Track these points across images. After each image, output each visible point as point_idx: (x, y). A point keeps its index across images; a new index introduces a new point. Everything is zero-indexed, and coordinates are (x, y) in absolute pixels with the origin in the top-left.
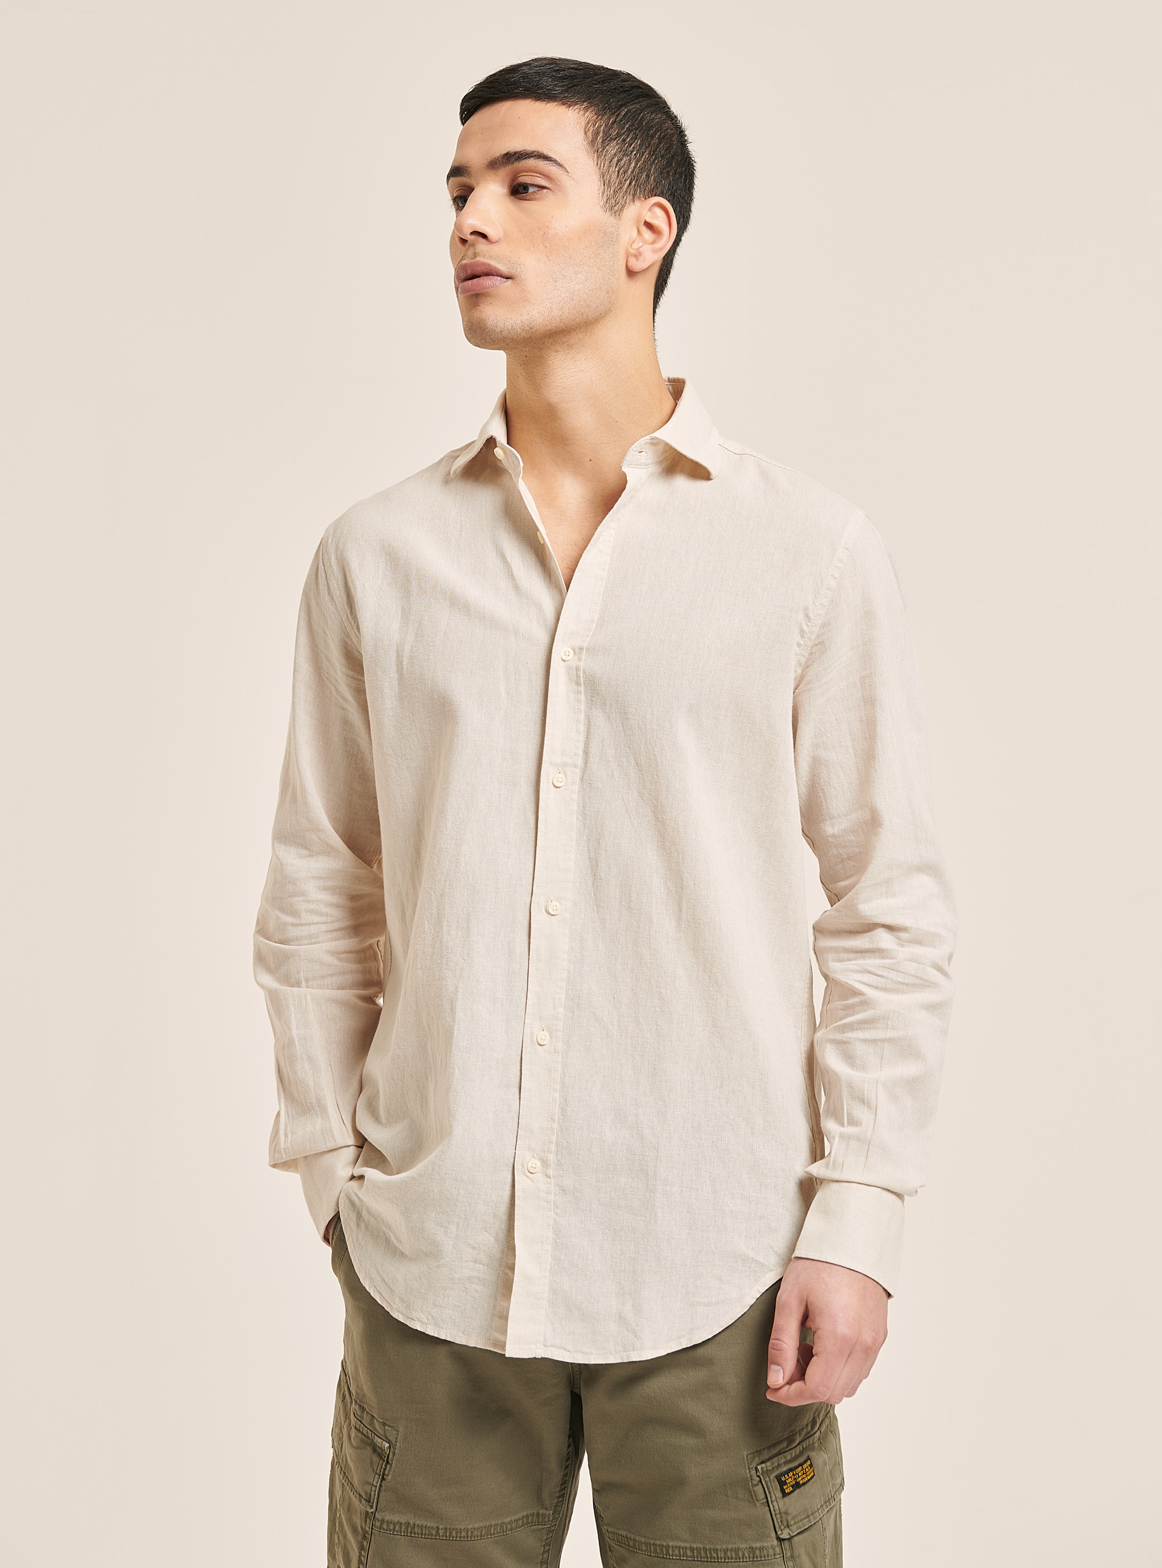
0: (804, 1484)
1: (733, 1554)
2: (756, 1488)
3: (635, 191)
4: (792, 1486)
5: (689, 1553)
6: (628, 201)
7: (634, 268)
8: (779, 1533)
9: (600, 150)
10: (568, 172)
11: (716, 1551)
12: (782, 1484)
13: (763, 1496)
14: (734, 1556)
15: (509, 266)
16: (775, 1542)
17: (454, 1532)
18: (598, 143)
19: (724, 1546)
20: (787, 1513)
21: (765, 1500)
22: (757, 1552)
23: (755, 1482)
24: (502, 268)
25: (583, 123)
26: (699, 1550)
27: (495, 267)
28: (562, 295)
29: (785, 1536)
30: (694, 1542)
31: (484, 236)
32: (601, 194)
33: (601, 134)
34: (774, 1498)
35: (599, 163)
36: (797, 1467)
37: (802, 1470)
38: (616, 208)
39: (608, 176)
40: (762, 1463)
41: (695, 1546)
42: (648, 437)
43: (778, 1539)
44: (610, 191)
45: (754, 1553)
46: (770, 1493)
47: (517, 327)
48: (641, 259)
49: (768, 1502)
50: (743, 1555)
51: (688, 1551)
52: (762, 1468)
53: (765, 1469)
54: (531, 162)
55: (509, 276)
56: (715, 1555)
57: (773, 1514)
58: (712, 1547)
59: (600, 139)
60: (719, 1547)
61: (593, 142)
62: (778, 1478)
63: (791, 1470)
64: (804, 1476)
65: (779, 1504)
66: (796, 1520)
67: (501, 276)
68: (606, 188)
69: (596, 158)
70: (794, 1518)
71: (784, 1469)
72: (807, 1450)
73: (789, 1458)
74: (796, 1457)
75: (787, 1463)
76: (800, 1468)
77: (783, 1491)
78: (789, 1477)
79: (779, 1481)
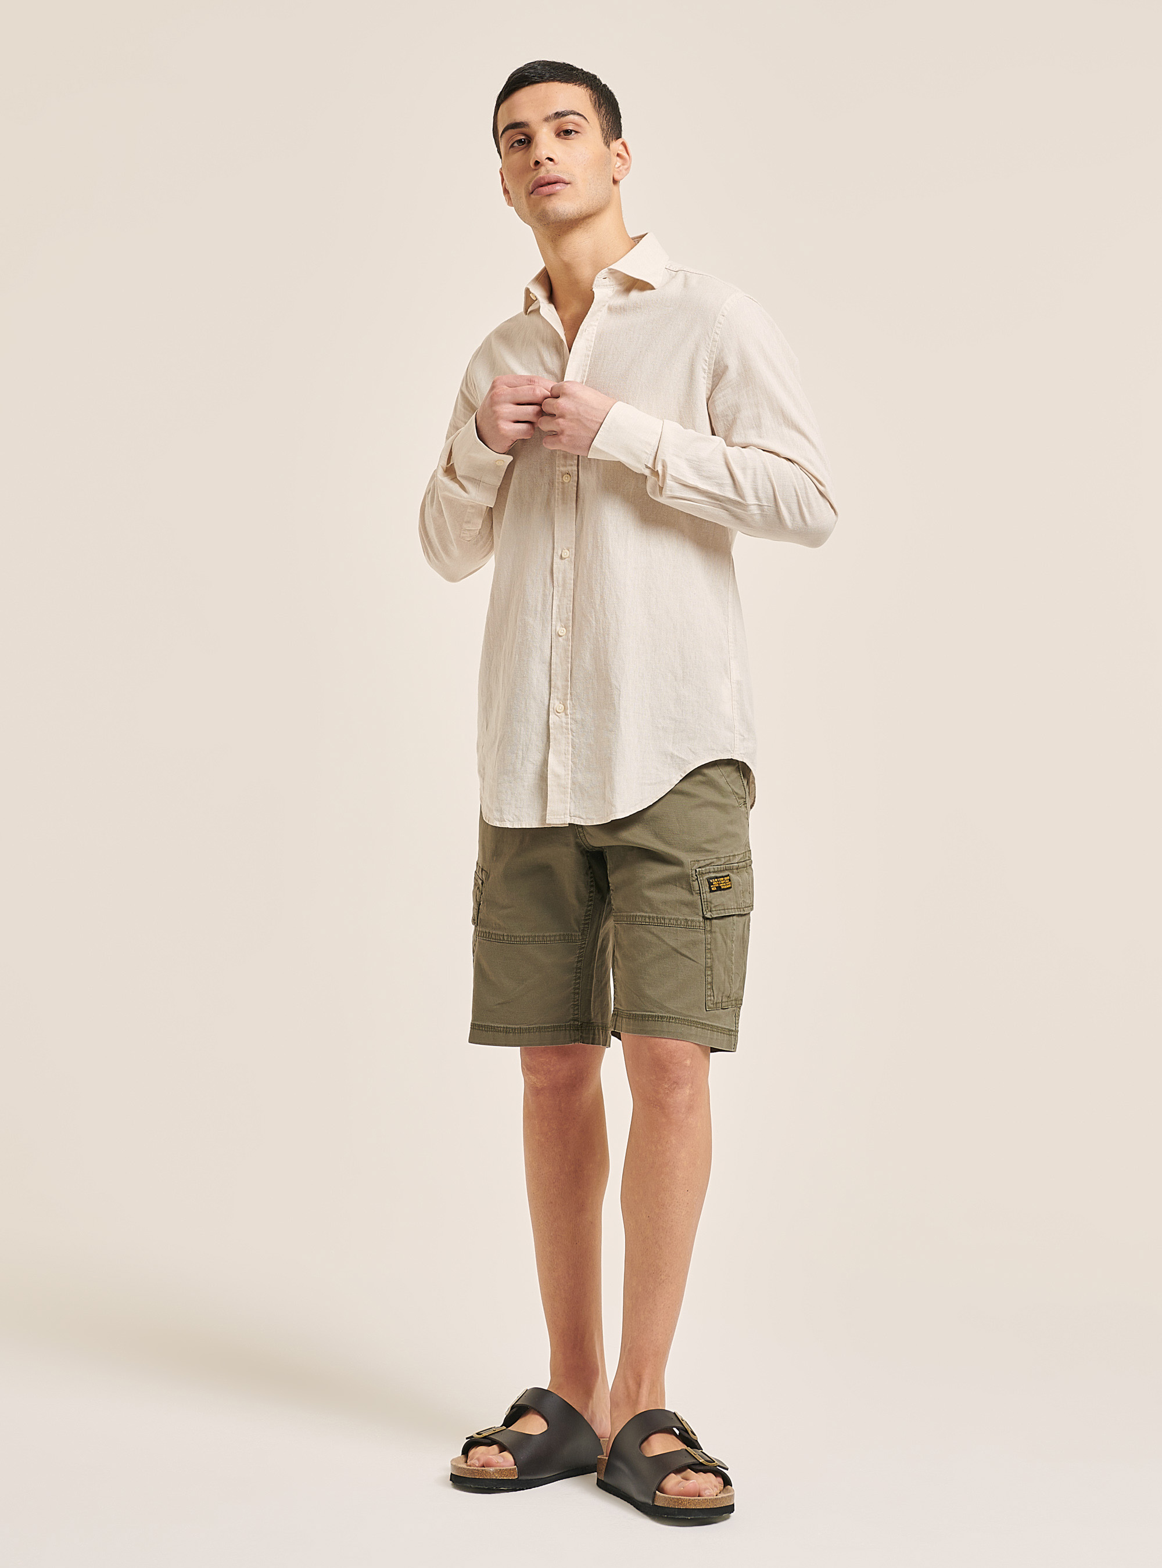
0: (724, 889)
1: (675, 921)
2: (694, 883)
4: (716, 887)
5: (647, 920)
6: (611, 140)
7: (616, 179)
8: (705, 913)
9: (598, 110)
10: (588, 123)
11: (664, 919)
12: (710, 884)
13: (698, 889)
14: (675, 923)
16: (701, 919)
17: (513, 938)
18: (597, 107)
19: (670, 917)
20: (711, 902)
21: (699, 892)
22: (689, 922)
23: (694, 879)
24: (566, 178)
25: (588, 95)
26: (653, 918)
27: (561, 178)
29: (708, 915)
30: (651, 913)
31: (552, 160)
33: (598, 101)
34: (704, 891)
35: (599, 118)
36: (721, 877)
37: (724, 880)
39: (603, 126)
40: (700, 868)
41: (651, 915)
42: (606, 269)
43: (704, 918)
44: (605, 134)
45: (687, 923)
46: (702, 887)
48: (620, 173)
49: (700, 893)
50: (681, 923)
51: (647, 919)
52: (699, 871)
53: (701, 872)
55: (569, 182)
56: (663, 922)
57: (703, 900)
58: (662, 916)
59: (597, 104)
60: (666, 917)
61: (595, 106)
62: (708, 880)
63: (717, 878)
64: (725, 884)
65: (707, 896)
66: (717, 909)
67: (565, 183)
68: (603, 133)
69: (597, 116)
70: (715, 907)
71: (713, 875)
72: (728, 870)
73: (716, 870)
74: (721, 871)
75: (714, 872)
76: (722, 879)
77: (710, 888)
78: (715, 882)
79: (709, 882)
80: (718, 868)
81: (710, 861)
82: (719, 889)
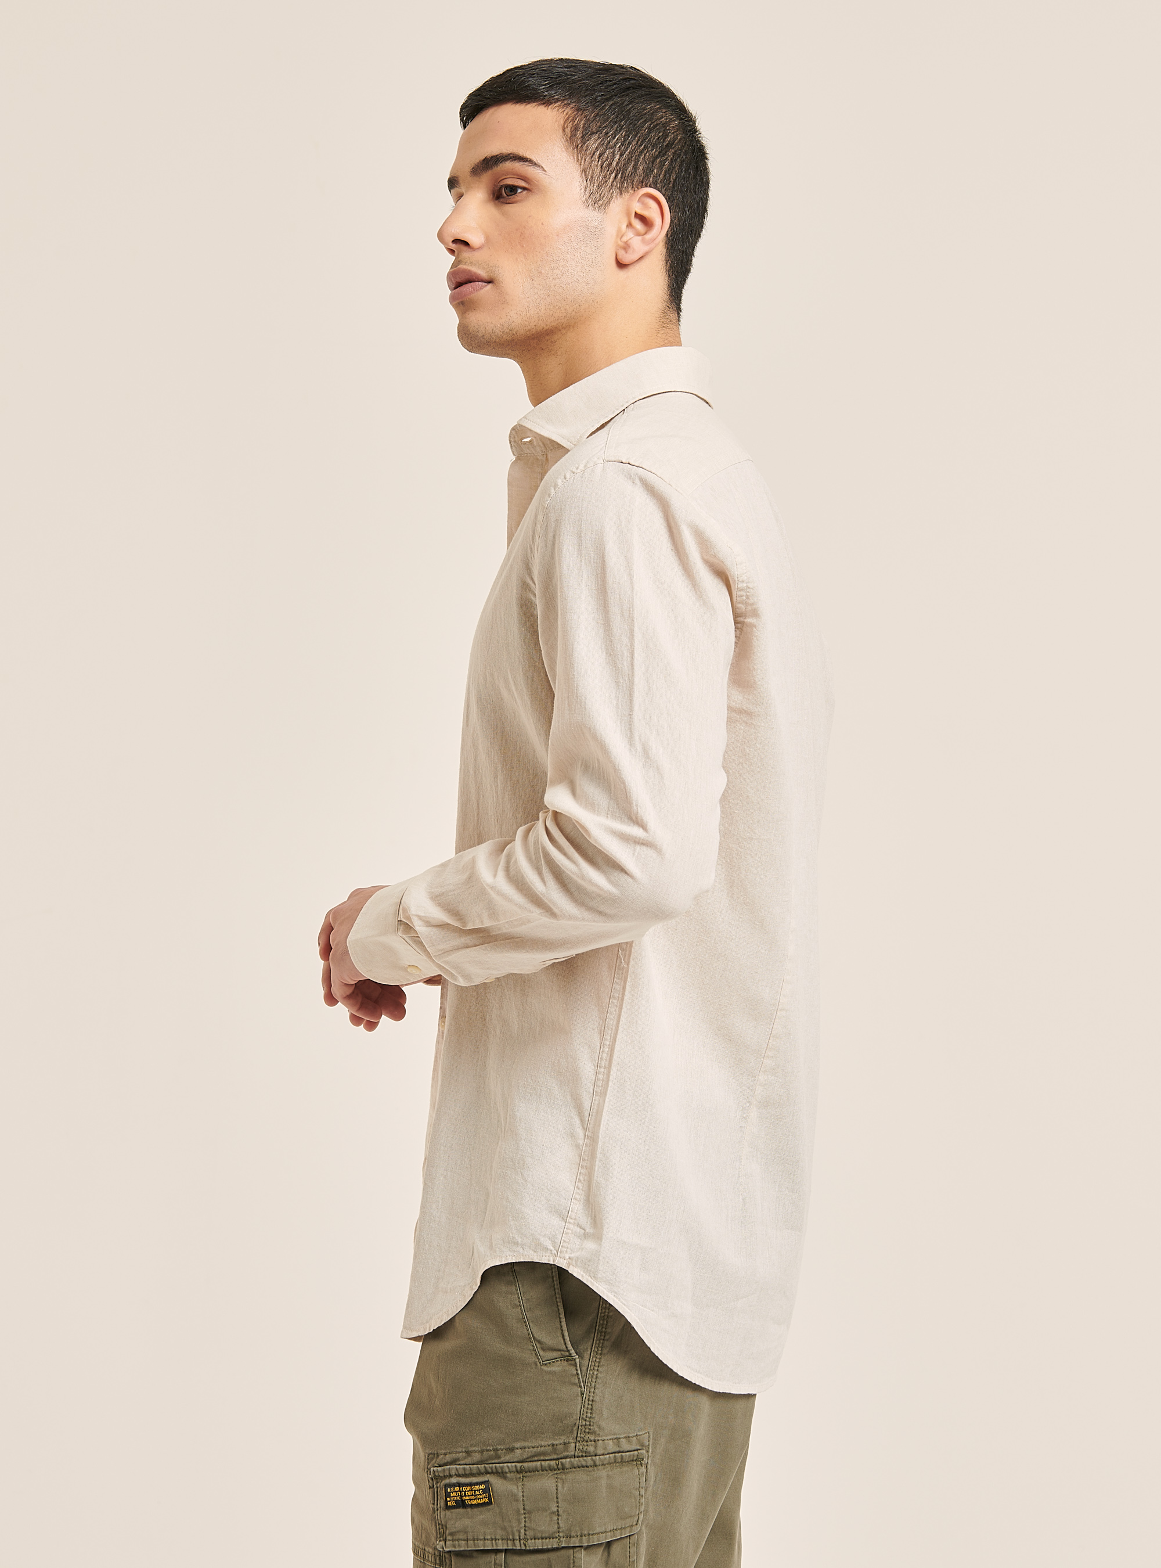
0: (471, 1506)
3: (622, 183)
4: (456, 1501)
6: (615, 194)
7: (623, 260)
8: (437, 1543)
9: (580, 145)
10: (545, 171)
12: (448, 1495)
15: (488, 270)
18: (577, 139)
20: (445, 1526)
24: (482, 273)
25: (562, 120)
27: (475, 273)
28: (539, 292)
31: (466, 244)
32: (583, 190)
33: (581, 130)
34: (436, 1507)
35: (579, 159)
36: (468, 1485)
38: (601, 202)
39: (591, 172)
40: (435, 1466)
44: (593, 186)
46: (435, 1499)
47: (497, 331)
48: (630, 251)
53: (435, 1473)
54: (508, 165)
55: (489, 280)
57: (436, 1522)
59: (579, 134)
61: (571, 138)
62: (446, 1488)
63: (460, 1485)
64: (473, 1497)
65: (441, 1514)
66: (453, 1538)
67: (482, 281)
68: (589, 184)
69: (575, 155)
70: (451, 1534)
71: (454, 1480)
72: (489, 1473)
73: (461, 1472)
74: (472, 1475)
75: (459, 1476)
76: (469, 1488)
77: (446, 1502)
78: (455, 1491)
79: (446, 1491)
80: (464, 1469)
81: (454, 1456)
82: (461, 1504)
